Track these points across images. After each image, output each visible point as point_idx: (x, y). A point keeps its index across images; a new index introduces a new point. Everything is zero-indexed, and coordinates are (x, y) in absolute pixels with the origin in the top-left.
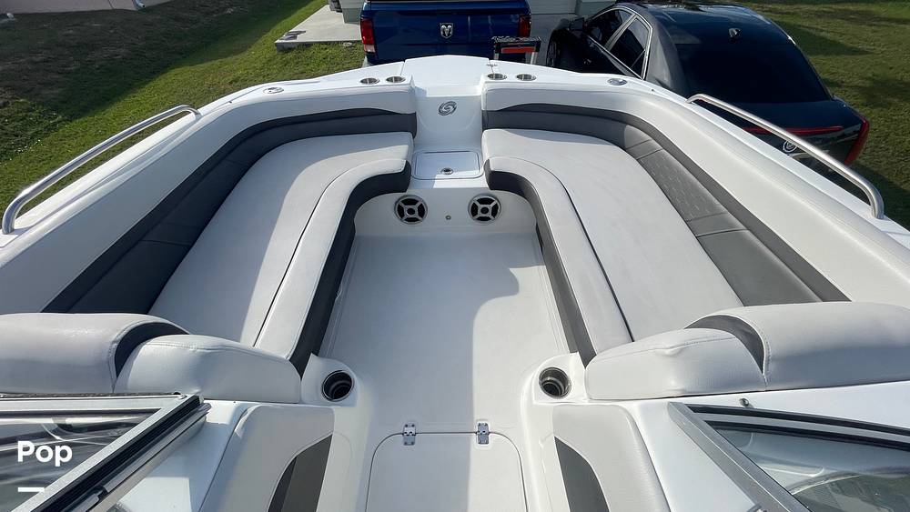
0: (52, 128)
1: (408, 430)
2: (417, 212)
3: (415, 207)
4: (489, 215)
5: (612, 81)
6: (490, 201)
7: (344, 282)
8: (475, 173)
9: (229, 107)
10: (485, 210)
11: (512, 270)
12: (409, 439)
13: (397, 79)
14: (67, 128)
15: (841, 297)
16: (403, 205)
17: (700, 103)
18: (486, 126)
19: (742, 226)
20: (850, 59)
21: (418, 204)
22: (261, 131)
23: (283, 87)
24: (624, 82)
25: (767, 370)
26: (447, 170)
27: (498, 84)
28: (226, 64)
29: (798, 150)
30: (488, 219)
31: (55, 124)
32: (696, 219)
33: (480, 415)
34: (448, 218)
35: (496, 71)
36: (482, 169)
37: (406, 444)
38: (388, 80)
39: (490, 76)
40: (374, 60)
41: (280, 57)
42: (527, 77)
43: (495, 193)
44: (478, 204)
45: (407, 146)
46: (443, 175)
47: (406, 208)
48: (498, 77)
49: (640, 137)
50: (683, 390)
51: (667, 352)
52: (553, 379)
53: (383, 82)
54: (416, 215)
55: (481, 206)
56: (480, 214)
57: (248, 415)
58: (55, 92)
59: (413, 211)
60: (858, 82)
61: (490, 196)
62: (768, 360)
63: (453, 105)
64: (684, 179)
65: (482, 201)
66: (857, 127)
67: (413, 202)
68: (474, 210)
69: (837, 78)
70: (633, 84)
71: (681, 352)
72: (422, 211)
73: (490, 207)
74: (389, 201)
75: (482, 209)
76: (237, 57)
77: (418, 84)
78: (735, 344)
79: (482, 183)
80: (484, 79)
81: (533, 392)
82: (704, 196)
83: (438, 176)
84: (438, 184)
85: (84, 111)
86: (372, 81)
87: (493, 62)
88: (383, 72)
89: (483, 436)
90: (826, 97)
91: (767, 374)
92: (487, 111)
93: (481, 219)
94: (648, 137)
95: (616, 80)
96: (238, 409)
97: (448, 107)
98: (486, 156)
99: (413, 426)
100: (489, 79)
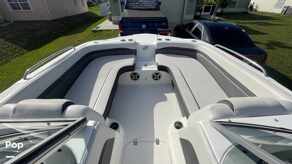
0: (23, 54)
1: (135, 141)
2: (137, 77)
3: (136, 76)
4: (158, 78)
5: (192, 41)
6: (158, 74)
7: (115, 98)
8: (154, 66)
9: (84, 47)
10: (157, 77)
11: (165, 94)
12: (135, 143)
13: (131, 40)
14: (27, 54)
15: (255, 96)
16: (132, 75)
17: (217, 47)
18: (156, 53)
19: (230, 80)
20: (262, 36)
21: (137, 75)
22: (92, 54)
23: (98, 42)
24: (196, 41)
25: (235, 113)
26: (146, 65)
27: (160, 42)
28: (77, 36)
29: (247, 61)
30: (157, 79)
31: (23, 53)
32: (218, 78)
33: (156, 137)
34: (146, 79)
35: (159, 38)
36: (156, 65)
37: (134, 145)
38: (128, 40)
39: (158, 39)
40: (122, 35)
41: (93, 34)
42: (168, 40)
43: (160, 72)
44: (155, 75)
45: (134, 58)
46: (144, 67)
47: (134, 76)
48: (160, 39)
49: (201, 56)
50: (214, 118)
51: (209, 108)
52: (178, 125)
53: (127, 41)
54: (136, 78)
55: (155, 76)
56: (155, 78)
57: (97, 125)
58: (24, 43)
59: (135, 77)
60: (265, 42)
61: (158, 72)
62: (235, 110)
63: (147, 47)
64: (214, 67)
65: (156, 74)
66: (264, 55)
67: (135, 74)
68: (153, 77)
69: (259, 41)
70: (198, 42)
71: (213, 108)
72: (138, 77)
73: (158, 76)
74: (128, 74)
75: (156, 76)
76: (80, 34)
77: (137, 41)
78: (227, 106)
79: (156, 69)
80: (156, 40)
81: (172, 129)
82: (220, 72)
83: (143, 67)
84: (143, 69)
85: (33, 49)
86: (124, 40)
87: (158, 35)
88: (127, 38)
89: (158, 143)
90: (255, 46)
91: (235, 114)
92: (157, 49)
93: (156, 79)
94: (203, 56)
95: (194, 40)
96: (95, 122)
97: (146, 48)
98: (157, 61)
99: (136, 139)
100: (157, 40)
